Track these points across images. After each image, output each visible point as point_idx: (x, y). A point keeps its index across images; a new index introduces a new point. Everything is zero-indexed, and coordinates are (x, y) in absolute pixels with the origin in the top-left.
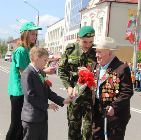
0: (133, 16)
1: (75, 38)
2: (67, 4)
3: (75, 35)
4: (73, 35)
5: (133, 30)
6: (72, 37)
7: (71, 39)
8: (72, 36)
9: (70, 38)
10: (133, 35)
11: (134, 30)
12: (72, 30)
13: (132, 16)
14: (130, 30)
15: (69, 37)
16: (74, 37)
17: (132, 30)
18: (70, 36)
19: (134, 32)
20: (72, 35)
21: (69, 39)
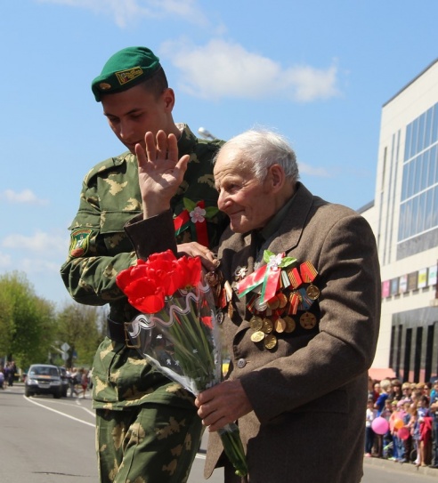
1: (426, 288)
2: (385, 140)
3: (422, 273)
4: (417, 273)
6: (413, 282)
7: (406, 293)
8: (412, 279)
9: (403, 287)
12: (412, 253)
15: (394, 285)
16: (422, 284)
18: (403, 281)
20: (409, 276)
21: (398, 295)
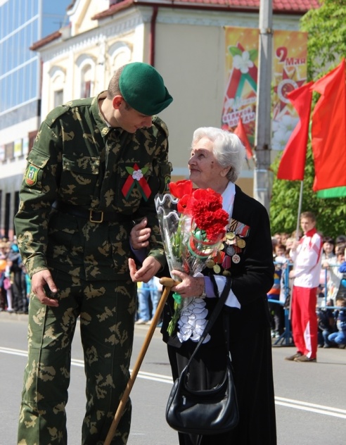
0: (246, 55)
1: (21, 157)
3: (18, 143)
5: (247, 109)
7: (5, 161)
8: (9, 149)
9: (2, 157)
10: (247, 125)
11: (250, 107)
13: (240, 55)
14: (234, 108)
17: (243, 107)
19: (251, 114)
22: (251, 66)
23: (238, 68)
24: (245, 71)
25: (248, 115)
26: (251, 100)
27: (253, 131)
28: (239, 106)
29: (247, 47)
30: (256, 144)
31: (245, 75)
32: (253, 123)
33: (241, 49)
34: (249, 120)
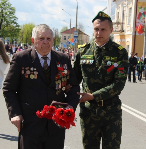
0: (143, 9)
5: (143, 22)
10: (143, 26)
11: (144, 22)
13: (141, 9)
14: (139, 22)
17: (141, 22)
19: (144, 23)
22: (144, 11)
23: (140, 12)
24: (142, 13)
25: (143, 23)
26: (144, 20)
27: (144, 27)
28: (140, 21)
29: (143, 7)
30: (145, 30)
31: (143, 14)
32: (144, 25)
33: (141, 7)
34: (143, 25)
